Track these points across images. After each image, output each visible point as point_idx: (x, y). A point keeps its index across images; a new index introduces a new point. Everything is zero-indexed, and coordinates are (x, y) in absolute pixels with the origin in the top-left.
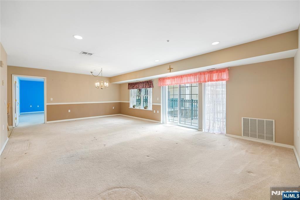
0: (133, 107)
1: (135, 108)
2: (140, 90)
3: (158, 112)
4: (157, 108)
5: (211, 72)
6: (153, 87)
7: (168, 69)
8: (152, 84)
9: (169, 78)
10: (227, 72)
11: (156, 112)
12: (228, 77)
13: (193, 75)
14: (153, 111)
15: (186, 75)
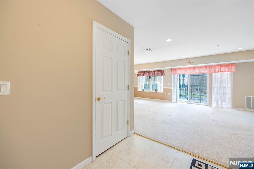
0: (143, 90)
1: (145, 91)
2: (150, 77)
3: (169, 94)
4: (168, 91)
5: (221, 66)
6: (165, 75)
7: (188, 63)
8: (164, 73)
9: (181, 69)
10: (234, 66)
11: (167, 93)
12: (235, 70)
13: (205, 67)
14: (164, 93)
15: (198, 67)
